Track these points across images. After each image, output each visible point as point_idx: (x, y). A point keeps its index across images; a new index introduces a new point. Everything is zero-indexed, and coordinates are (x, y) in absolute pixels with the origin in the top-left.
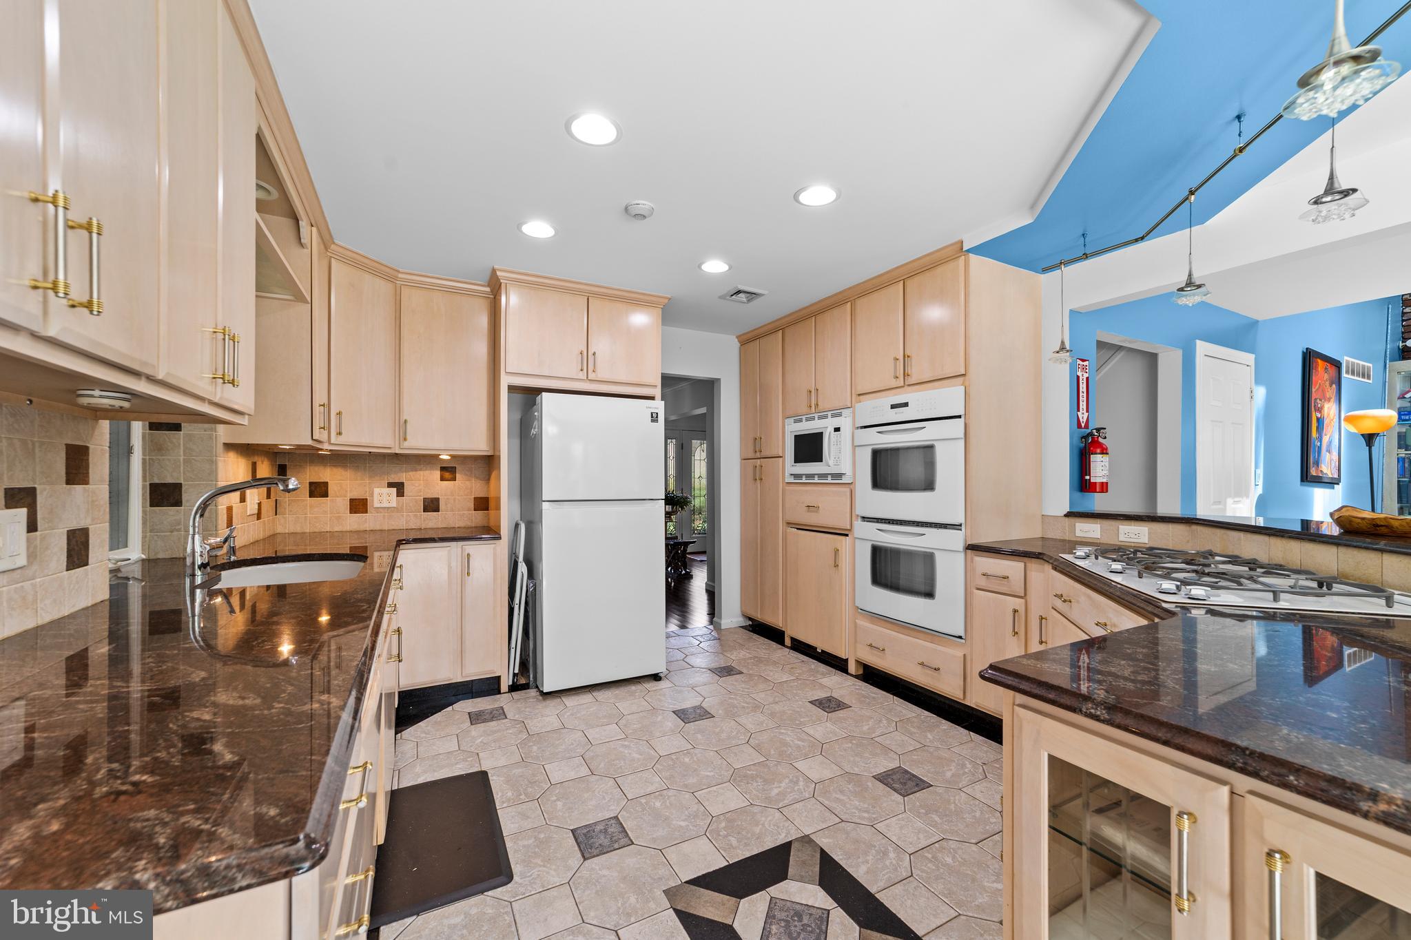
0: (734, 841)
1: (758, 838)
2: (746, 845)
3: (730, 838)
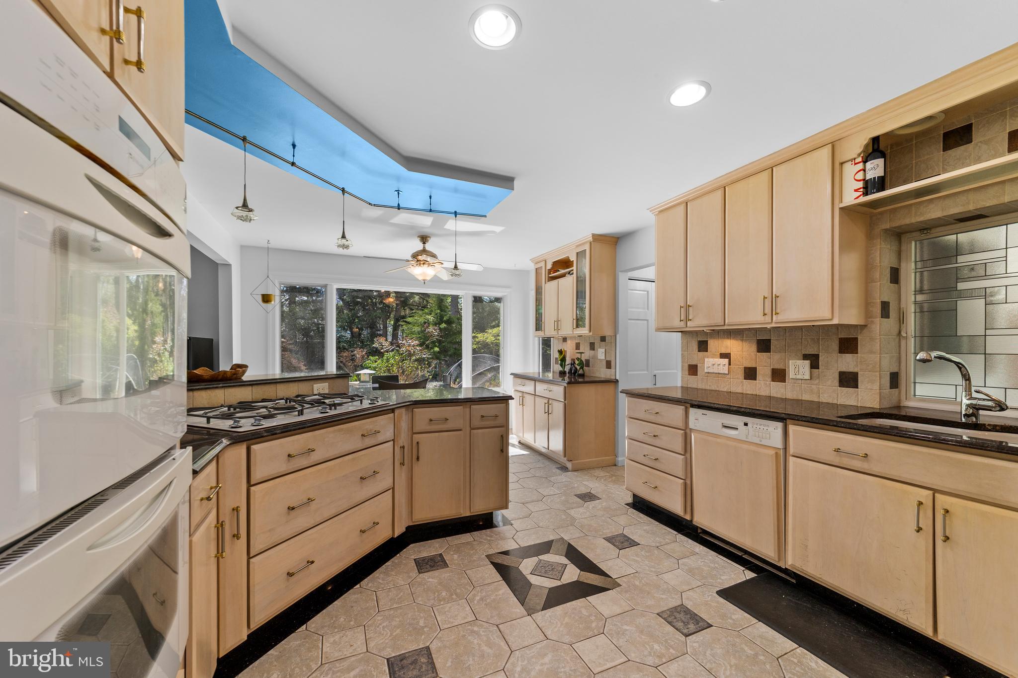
0: (584, 612)
1: (566, 613)
2: (575, 609)
3: (587, 614)
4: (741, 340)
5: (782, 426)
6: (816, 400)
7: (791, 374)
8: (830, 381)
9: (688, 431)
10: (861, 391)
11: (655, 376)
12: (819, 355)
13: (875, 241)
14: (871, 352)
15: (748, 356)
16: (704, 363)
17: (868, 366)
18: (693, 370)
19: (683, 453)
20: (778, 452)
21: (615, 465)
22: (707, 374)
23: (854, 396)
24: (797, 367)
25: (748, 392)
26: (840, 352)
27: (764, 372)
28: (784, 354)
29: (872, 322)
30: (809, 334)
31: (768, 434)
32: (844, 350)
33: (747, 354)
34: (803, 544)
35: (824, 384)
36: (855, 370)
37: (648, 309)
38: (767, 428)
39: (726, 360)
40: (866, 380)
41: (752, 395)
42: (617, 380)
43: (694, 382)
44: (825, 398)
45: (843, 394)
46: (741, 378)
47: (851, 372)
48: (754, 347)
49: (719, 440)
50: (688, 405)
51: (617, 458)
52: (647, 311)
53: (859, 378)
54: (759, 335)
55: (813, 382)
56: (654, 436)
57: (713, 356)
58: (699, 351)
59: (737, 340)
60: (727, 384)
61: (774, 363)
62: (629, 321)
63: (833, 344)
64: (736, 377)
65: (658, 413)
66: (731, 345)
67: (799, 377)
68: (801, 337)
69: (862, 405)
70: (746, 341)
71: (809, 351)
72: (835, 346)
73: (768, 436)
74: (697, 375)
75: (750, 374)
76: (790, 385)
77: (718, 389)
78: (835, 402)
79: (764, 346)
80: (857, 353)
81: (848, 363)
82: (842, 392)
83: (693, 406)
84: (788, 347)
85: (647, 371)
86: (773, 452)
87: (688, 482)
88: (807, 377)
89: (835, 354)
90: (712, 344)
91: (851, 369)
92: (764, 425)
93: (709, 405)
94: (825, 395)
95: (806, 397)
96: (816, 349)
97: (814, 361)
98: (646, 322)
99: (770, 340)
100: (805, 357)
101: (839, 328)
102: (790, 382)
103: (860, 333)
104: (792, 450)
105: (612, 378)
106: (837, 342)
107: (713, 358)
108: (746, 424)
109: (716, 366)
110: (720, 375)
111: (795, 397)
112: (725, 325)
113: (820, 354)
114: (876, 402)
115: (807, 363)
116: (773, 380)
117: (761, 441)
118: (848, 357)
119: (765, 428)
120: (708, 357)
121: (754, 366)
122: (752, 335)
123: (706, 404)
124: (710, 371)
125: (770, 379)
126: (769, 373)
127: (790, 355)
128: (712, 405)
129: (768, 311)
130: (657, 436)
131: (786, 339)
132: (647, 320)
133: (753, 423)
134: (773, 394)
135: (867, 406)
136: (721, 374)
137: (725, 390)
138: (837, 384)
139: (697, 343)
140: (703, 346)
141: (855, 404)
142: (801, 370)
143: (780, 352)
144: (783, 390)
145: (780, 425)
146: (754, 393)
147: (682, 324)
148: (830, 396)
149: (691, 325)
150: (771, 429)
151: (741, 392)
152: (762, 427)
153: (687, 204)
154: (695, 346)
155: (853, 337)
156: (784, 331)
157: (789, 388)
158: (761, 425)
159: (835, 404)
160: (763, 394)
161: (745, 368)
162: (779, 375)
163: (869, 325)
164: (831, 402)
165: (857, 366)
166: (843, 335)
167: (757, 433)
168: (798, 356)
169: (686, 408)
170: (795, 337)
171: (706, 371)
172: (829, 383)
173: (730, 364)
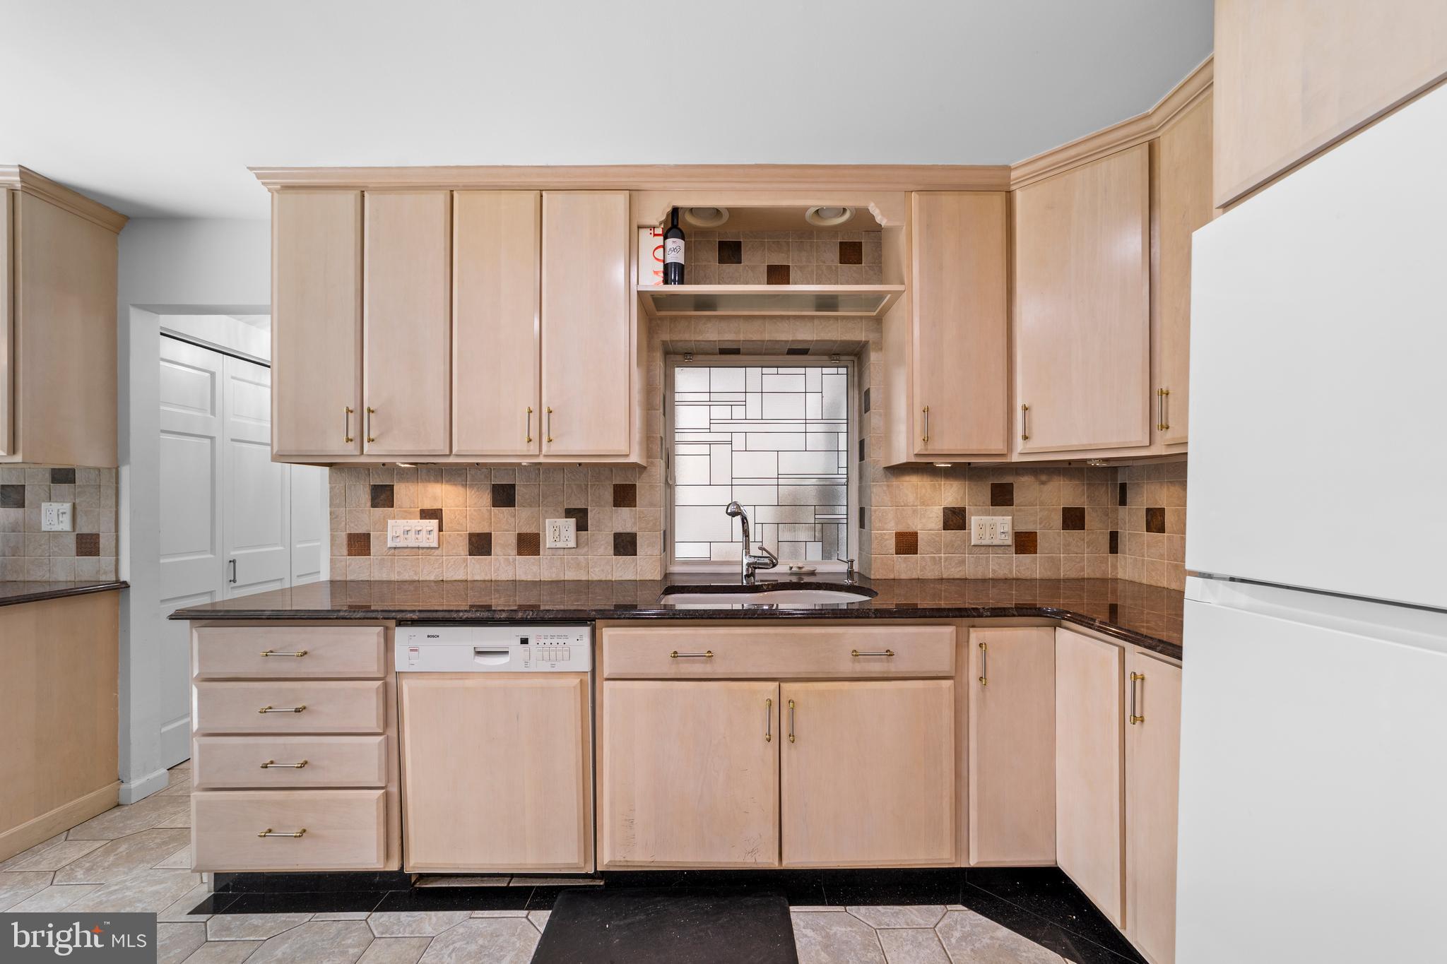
4: (462, 485)
5: (589, 634)
6: (584, 578)
7: (548, 541)
8: (603, 547)
9: (391, 679)
10: (640, 559)
11: (234, 561)
12: (587, 509)
13: (654, 354)
14: (652, 505)
15: (475, 513)
16: (385, 529)
17: (648, 524)
18: (359, 544)
19: (380, 731)
20: (583, 677)
21: (118, 805)
22: (393, 551)
23: (632, 567)
24: (558, 530)
25: (478, 578)
26: (615, 505)
27: (504, 541)
28: (538, 509)
29: (652, 463)
30: (573, 478)
31: (566, 651)
32: (620, 501)
33: (475, 510)
34: (626, 820)
35: (595, 553)
36: (633, 530)
37: (213, 412)
38: (565, 641)
39: (434, 523)
40: (646, 543)
41: (485, 581)
42: (125, 582)
43: (359, 569)
44: (596, 575)
45: (618, 565)
46: (462, 553)
47: (628, 533)
48: (487, 498)
49: (469, 683)
50: (393, 623)
51: (123, 786)
52: (209, 415)
53: (638, 542)
54: (495, 477)
55: (579, 551)
56: (297, 711)
57: (407, 515)
58: (374, 505)
59: (456, 485)
60: (436, 566)
61: (520, 525)
62: (164, 436)
63: (606, 493)
64: (454, 551)
65: (305, 653)
66: (443, 495)
67: (559, 545)
68: (562, 482)
69: (642, 579)
70: (472, 486)
71: (574, 504)
72: (609, 495)
73: (566, 654)
74: (369, 554)
75: (480, 544)
76: (546, 558)
77: (416, 578)
78: (609, 578)
79: (504, 496)
80: (635, 506)
81: (624, 520)
82: (618, 563)
83: (401, 623)
84: (543, 497)
85: (213, 551)
86: (575, 681)
87: (394, 789)
88: (572, 544)
89: (610, 508)
90: (403, 492)
91: (629, 529)
92: (559, 637)
93: (447, 615)
94: (597, 570)
95: (570, 575)
96: (583, 501)
97: (581, 518)
98: (208, 441)
99: (513, 486)
100: (569, 513)
101: (613, 469)
102: (547, 553)
103: (639, 478)
104: (607, 669)
105: (103, 578)
106: (611, 490)
107: (404, 519)
108: (524, 641)
109: (412, 534)
110: (421, 551)
111: (554, 578)
112: (449, 455)
113: (589, 508)
114: (656, 572)
115: (572, 521)
116: (520, 553)
117: (553, 666)
118: (625, 511)
119: (561, 641)
120: (394, 518)
121: (486, 531)
122: (483, 477)
123: (440, 615)
124: (399, 545)
125: (515, 552)
126: (513, 541)
127: (546, 511)
128: (455, 615)
129: (534, 434)
130: (305, 708)
131: (539, 484)
132: (212, 438)
133: (539, 637)
134: (519, 575)
135: (647, 579)
136: (423, 548)
137: (432, 578)
138: (612, 552)
139: (368, 490)
140: (382, 496)
141: (633, 578)
142: (564, 533)
143: (531, 506)
144: (535, 569)
145: (585, 631)
146: (487, 579)
147: (352, 448)
148: (603, 571)
149: (373, 452)
150: (571, 641)
151: (464, 578)
152: (555, 641)
153: (363, 196)
154: (365, 496)
155: (630, 483)
156: (537, 472)
157: (544, 563)
158: (552, 637)
159: (609, 581)
160: (503, 577)
161: (471, 536)
162: (529, 544)
163: (648, 468)
164: (604, 579)
165: (635, 523)
166: (619, 481)
167: (546, 654)
168: (558, 512)
169: (387, 628)
170: (554, 481)
171: (390, 544)
172: (601, 551)
173: (440, 529)
